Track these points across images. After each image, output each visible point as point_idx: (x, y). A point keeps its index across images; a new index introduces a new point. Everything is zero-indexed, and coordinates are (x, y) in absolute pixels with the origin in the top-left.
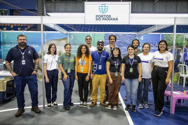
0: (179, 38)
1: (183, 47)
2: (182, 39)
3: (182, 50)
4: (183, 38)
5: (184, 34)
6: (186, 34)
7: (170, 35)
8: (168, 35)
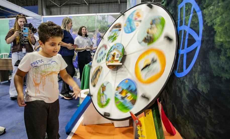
0: (89, 20)
1: (95, 31)
2: (94, 22)
3: (94, 36)
4: (94, 20)
5: (95, 14)
6: (97, 14)
7: (79, 16)
8: (77, 17)
